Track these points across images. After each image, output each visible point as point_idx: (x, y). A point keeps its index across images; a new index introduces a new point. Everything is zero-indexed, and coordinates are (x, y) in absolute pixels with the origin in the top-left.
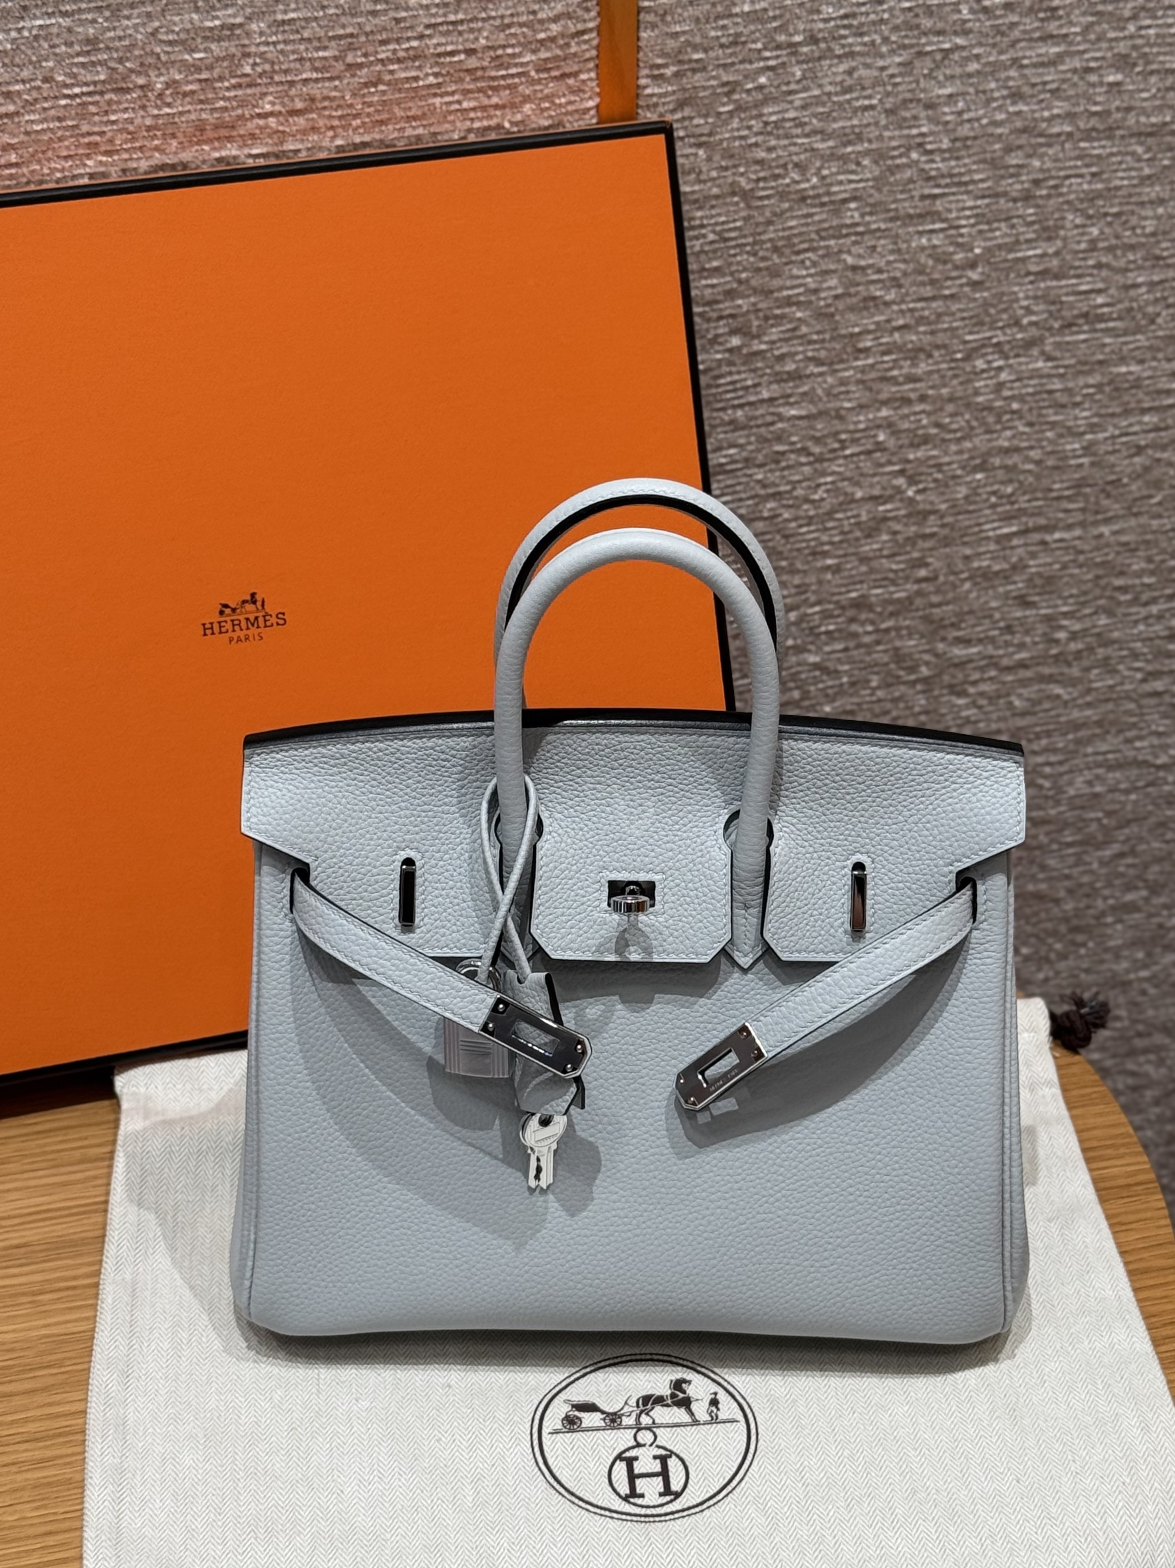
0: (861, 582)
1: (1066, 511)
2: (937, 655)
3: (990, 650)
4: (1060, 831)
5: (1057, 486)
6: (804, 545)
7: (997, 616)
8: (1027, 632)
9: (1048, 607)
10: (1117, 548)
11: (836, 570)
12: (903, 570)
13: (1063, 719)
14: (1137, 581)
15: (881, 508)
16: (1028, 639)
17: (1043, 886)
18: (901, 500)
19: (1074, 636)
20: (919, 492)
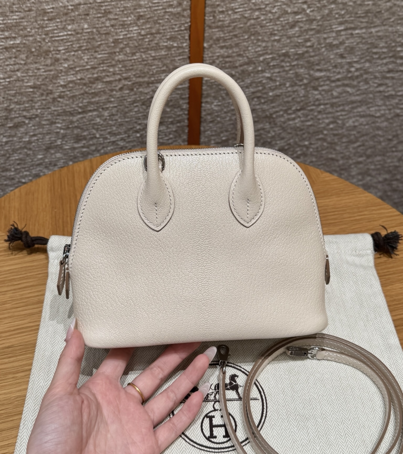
0: (287, 46)
1: (362, 22)
2: (310, 75)
3: (328, 74)
4: (342, 138)
5: (359, 12)
6: (268, 31)
7: (332, 61)
8: (342, 67)
9: (350, 59)
10: (376, 38)
11: (278, 41)
12: (302, 42)
13: (349, 100)
14: (380, 51)
15: (297, 17)
16: (341, 71)
17: (334, 156)
18: (305, 14)
19: (357, 70)
20: (311, 11)
